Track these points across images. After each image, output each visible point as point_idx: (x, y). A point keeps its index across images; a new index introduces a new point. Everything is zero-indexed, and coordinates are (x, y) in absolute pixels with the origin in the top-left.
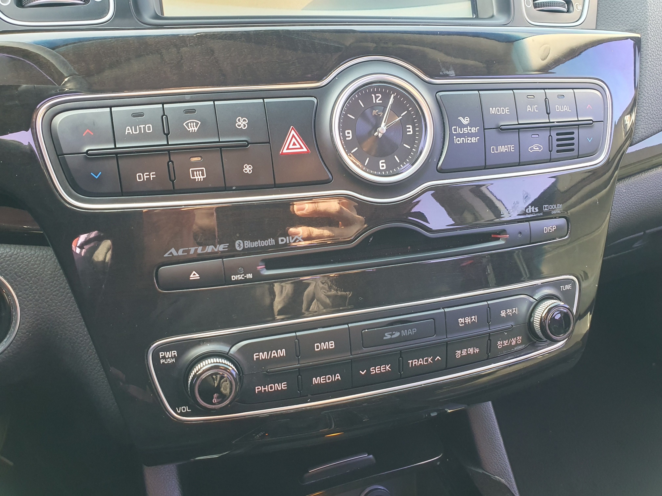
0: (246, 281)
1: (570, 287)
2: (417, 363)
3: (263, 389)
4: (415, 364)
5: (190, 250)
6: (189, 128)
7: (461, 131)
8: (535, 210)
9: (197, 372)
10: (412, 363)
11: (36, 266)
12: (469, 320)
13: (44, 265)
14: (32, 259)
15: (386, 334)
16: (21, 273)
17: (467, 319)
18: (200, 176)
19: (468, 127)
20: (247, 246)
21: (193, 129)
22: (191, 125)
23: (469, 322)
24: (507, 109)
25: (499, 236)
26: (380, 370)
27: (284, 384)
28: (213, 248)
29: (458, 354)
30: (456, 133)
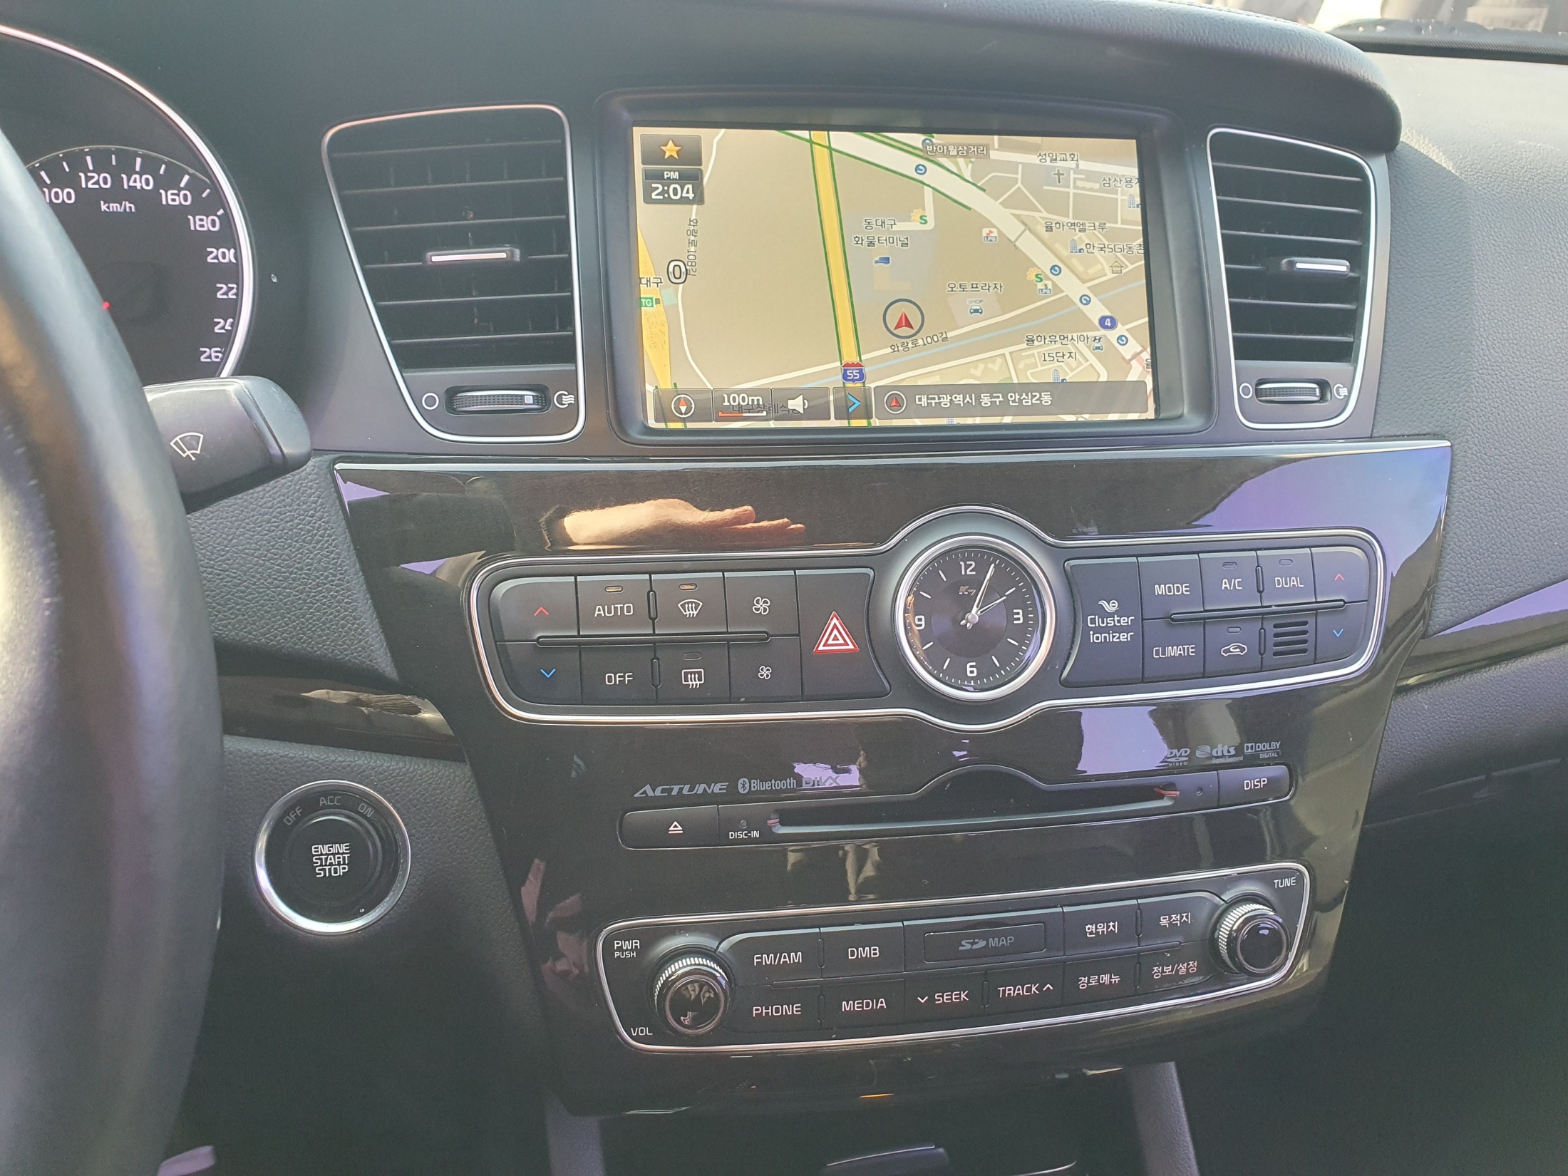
0: (751, 841)
1: (1293, 883)
2: (1012, 992)
3: (764, 1011)
4: (1009, 994)
5: (673, 788)
6: (685, 612)
7: (1103, 623)
8: (1229, 752)
9: (670, 976)
10: (1004, 991)
11: (438, 791)
12: (1104, 928)
13: (449, 790)
14: (433, 781)
15: (963, 943)
16: (418, 800)
17: (1100, 926)
18: (695, 681)
19: (1116, 616)
20: (754, 788)
21: (691, 612)
22: (688, 607)
23: (1103, 932)
24: (1186, 587)
25: (1163, 792)
26: (951, 999)
27: (796, 1007)
28: (705, 788)
29: (1083, 983)
30: (1094, 625)
